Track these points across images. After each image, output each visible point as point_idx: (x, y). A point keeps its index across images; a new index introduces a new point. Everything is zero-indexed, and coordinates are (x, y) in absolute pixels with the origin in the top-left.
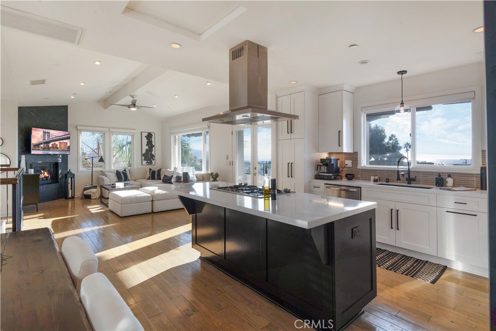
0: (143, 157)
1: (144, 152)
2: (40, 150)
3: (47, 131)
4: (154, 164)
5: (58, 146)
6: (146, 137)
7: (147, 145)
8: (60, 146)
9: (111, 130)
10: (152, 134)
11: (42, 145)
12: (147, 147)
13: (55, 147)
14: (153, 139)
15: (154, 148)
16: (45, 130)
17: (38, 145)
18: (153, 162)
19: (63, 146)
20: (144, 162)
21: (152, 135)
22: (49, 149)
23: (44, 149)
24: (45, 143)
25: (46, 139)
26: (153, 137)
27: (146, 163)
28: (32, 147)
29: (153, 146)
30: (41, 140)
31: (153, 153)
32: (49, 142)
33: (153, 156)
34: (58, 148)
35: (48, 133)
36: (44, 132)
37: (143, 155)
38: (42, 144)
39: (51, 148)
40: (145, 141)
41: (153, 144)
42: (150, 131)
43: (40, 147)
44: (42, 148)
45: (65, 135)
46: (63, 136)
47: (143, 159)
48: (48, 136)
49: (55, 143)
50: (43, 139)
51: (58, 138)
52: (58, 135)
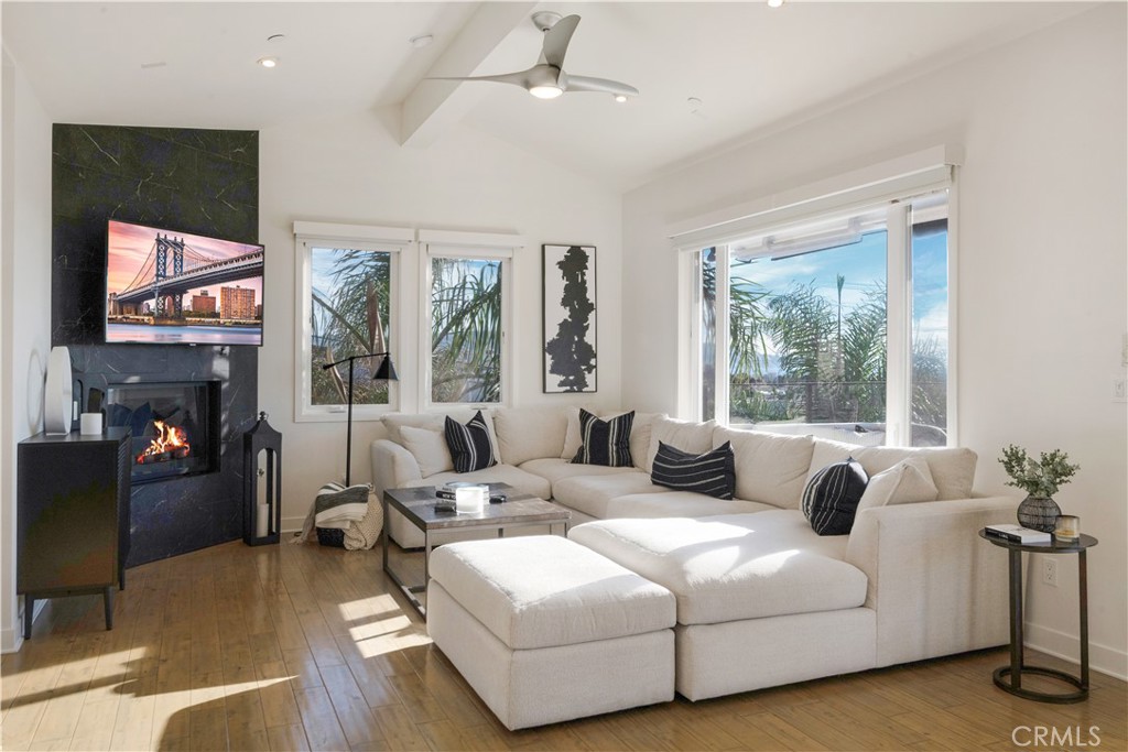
0: (548, 357)
1: (552, 333)
2: (143, 323)
3: (171, 236)
4: (591, 387)
5: (218, 304)
6: (561, 265)
7: (565, 302)
8: (226, 306)
10: (589, 252)
11: (152, 303)
12: (565, 314)
13: (205, 311)
14: (589, 276)
15: (591, 316)
16: (163, 233)
17: (133, 302)
18: (589, 378)
19: (237, 305)
20: (554, 381)
21: (585, 258)
22: (179, 318)
23: (161, 319)
24: (164, 292)
25: (170, 271)
26: (590, 264)
27: (562, 384)
28: (109, 307)
29: (591, 307)
30: (149, 280)
31: (589, 338)
32: (177, 290)
33: (588, 353)
34: (216, 315)
35: (176, 243)
36: (159, 241)
37: (548, 348)
38: (150, 295)
39: (189, 314)
40: (557, 284)
41: (590, 296)
42: (576, 243)
43: (145, 311)
44: (150, 314)
45: (243, 258)
46: (237, 260)
47: (548, 368)
48: (178, 260)
49: (205, 294)
50: (158, 276)
51: (218, 269)
52: (216, 258)
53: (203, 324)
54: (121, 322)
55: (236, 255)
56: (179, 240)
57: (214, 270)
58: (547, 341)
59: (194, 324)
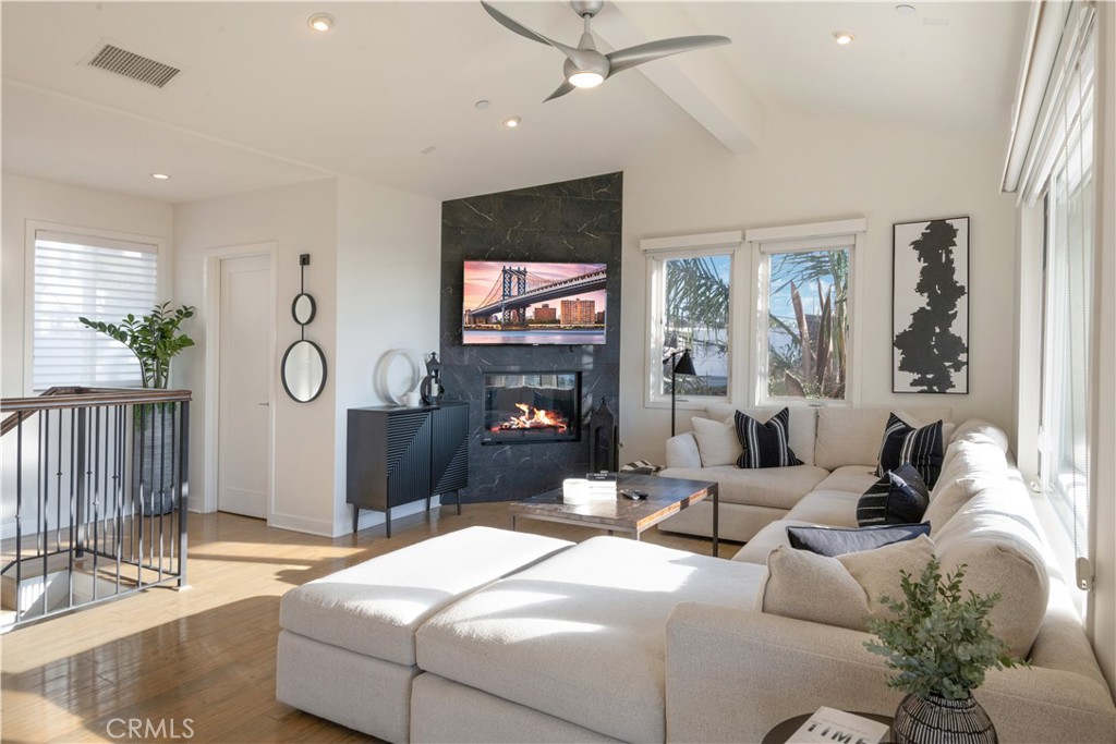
0: (898, 352)
1: (904, 323)
2: (492, 329)
3: (515, 266)
4: (960, 386)
5: (559, 314)
6: (916, 245)
7: (921, 288)
8: (566, 314)
9: (751, 235)
10: (957, 224)
11: (500, 315)
12: (922, 301)
13: (547, 320)
14: (958, 254)
15: (961, 303)
16: (508, 265)
17: (483, 317)
18: (958, 378)
19: (576, 313)
20: (905, 379)
21: (952, 232)
22: (524, 325)
23: (507, 326)
24: (509, 307)
25: (515, 292)
26: (960, 239)
27: (914, 383)
28: (466, 319)
29: (960, 291)
30: (497, 299)
31: (957, 328)
32: (525, 304)
33: (954, 349)
34: (559, 322)
35: (519, 272)
36: (504, 271)
37: (900, 341)
38: (498, 310)
39: (532, 321)
40: (912, 267)
41: (960, 277)
42: (938, 214)
43: (494, 320)
44: (499, 323)
45: (583, 278)
46: (577, 279)
47: (897, 364)
48: (522, 284)
49: (546, 306)
50: (504, 296)
51: (559, 287)
52: (556, 279)
53: (545, 328)
54: (474, 329)
55: (576, 275)
56: (522, 269)
57: (554, 288)
58: (896, 333)
59: (537, 329)
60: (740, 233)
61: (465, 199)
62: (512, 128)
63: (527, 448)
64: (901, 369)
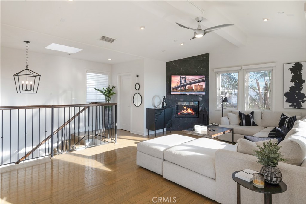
0: (285, 98)
1: (287, 90)
3: (183, 76)
4: (304, 107)
5: (194, 88)
6: (291, 69)
7: (292, 81)
9: (243, 67)
11: (180, 88)
12: (293, 84)
13: (191, 89)
15: (304, 84)
16: (181, 76)
17: (176, 88)
18: (304, 105)
19: (198, 87)
20: (287, 105)
21: (301, 66)
22: (185, 90)
23: (181, 91)
24: (182, 86)
25: (183, 83)
27: (290, 106)
28: (172, 89)
30: (179, 84)
31: (303, 91)
32: (185, 85)
33: (302, 97)
34: (194, 90)
35: (184, 77)
36: (181, 77)
37: (286, 95)
38: (179, 87)
39: (187, 90)
40: (289, 75)
42: (297, 61)
43: (178, 89)
44: (179, 90)
45: (200, 79)
46: (198, 79)
48: (185, 80)
49: (191, 86)
50: (181, 83)
51: (194, 81)
52: (193, 79)
53: (190, 91)
54: (174, 92)
55: (198, 78)
56: (185, 77)
57: (193, 81)
58: (285, 92)
60: (240, 67)
61: (171, 61)
62: (182, 45)
63: (186, 119)
64: (286, 102)
